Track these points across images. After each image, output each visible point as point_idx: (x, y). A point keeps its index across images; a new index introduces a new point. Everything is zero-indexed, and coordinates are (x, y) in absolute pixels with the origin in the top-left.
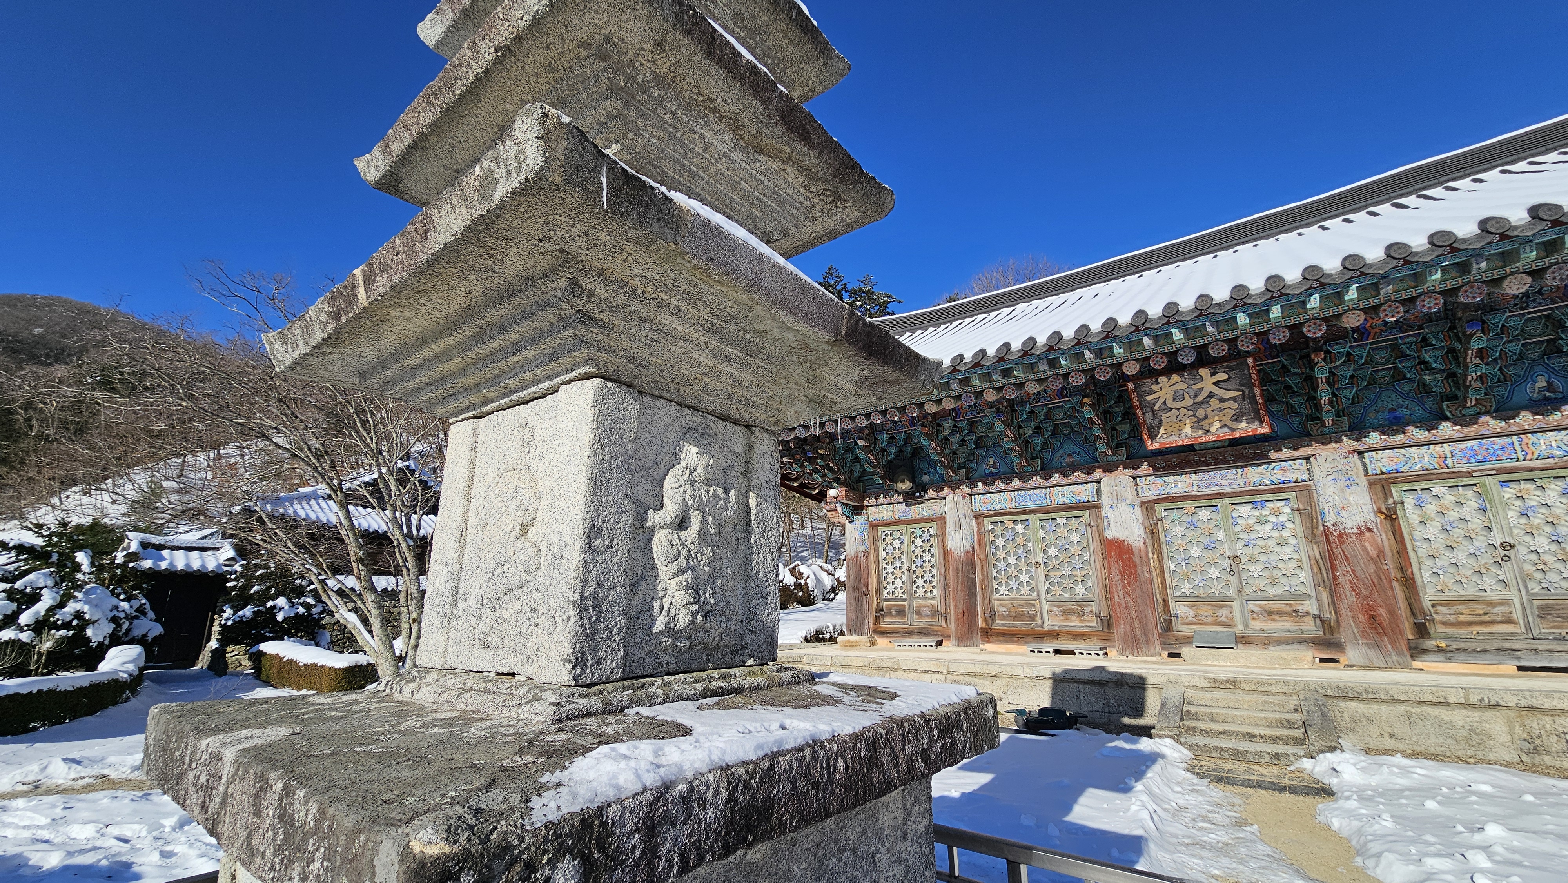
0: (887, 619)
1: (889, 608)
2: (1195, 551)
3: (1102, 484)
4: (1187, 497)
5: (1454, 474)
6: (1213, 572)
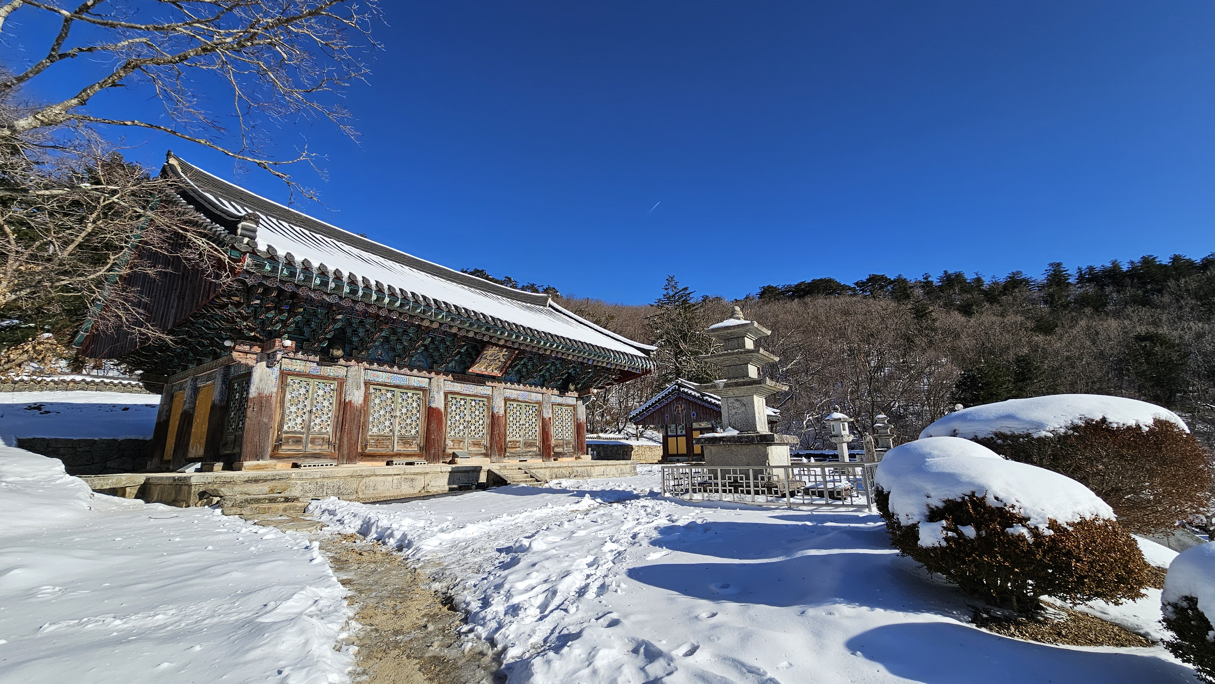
0: (283, 447)
1: (288, 439)
2: (458, 418)
3: (432, 380)
4: (459, 394)
5: (519, 401)
6: (461, 427)
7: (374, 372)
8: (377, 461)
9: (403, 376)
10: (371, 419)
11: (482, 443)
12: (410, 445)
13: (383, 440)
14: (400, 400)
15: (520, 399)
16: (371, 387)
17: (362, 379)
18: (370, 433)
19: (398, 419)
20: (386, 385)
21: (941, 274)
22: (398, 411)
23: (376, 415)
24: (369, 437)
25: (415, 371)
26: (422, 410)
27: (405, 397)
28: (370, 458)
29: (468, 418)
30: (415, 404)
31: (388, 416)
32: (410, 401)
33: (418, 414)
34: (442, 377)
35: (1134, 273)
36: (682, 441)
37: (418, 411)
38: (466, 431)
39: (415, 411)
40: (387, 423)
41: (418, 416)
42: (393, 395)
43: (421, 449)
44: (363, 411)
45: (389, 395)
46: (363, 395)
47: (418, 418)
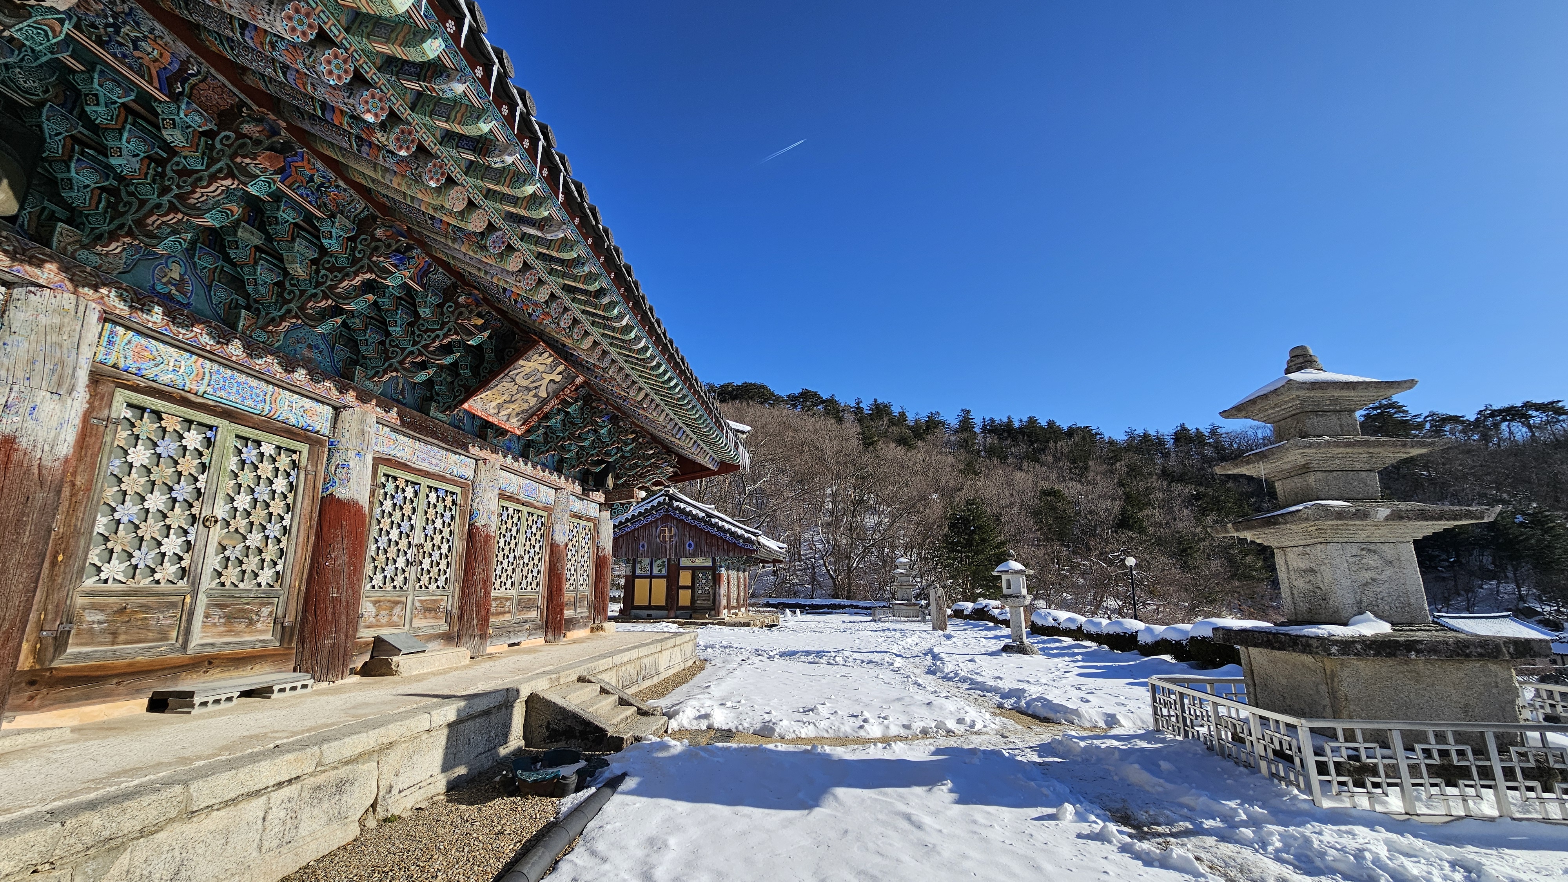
2: (394, 534)
3: (345, 414)
4: (404, 466)
5: (518, 501)
6: (401, 562)
7: (143, 341)
8: (107, 696)
9: (254, 383)
10: (102, 524)
11: (444, 604)
12: (251, 623)
13: (147, 608)
14: (232, 463)
15: (522, 497)
16: (121, 397)
17: (86, 353)
18: (90, 583)
19: (217, 533)
20: (184, 402)
21: (872, 401)
22: (220, 502)
23: (129, 511)
24: (80, 601)
25: (300, 376)
26: (304, 504)
27: (250, 453)
28: (74, 691)
29: (418, 537)
30: (280, 485)
31: (178, 517)
32: (266, 469)
33: (288, 517)
34: (372, 412)
35: (1022, 430)
36: (660, 586)
37: (288, 508)
38: (412, 572)
39: (277, 507)
40: (173, 545)
41: (286, 522)
42: (209, 443)
43: (285, 633)
44: (66, 491)
45: (193, 439)
46: (77, 421)
47: (285, 530)
